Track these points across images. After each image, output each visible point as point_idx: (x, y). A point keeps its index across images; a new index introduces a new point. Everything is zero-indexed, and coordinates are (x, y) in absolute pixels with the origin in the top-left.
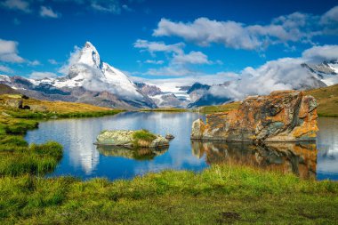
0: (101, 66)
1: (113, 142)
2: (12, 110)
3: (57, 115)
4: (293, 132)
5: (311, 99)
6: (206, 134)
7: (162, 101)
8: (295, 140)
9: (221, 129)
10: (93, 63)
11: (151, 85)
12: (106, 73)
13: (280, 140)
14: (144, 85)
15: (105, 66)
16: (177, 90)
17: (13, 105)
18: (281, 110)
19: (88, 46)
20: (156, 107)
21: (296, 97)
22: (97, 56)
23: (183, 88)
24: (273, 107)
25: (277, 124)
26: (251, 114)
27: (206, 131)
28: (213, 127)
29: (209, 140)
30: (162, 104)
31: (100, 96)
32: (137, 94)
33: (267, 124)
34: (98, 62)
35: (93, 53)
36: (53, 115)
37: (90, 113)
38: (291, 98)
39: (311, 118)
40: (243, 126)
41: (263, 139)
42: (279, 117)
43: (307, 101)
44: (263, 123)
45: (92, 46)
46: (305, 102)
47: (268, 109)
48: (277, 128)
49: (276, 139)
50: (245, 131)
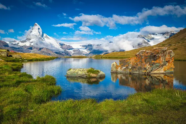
0: (43, 35)
1: (76, 75)
2: (3, 57)
3: (27, 60)
4: (163, 68)
5: (171, 52)
6: (119, 70)
7: (73, 52)
8: (164, 72)
9: (127, 67)
10: (39, 34)
11: (68, 44)
12: (45, 39)
14: (64, 45)
15: (45, 35)
16: (81, 47)
17: (3, 55)
18: (159, 57)
19: (36, 25)
20: (70, 56)
22: (41, 30)
23: (83, 46)
24: (155, 56)
25: (157, 64)
26: (143, 60)
27: (119, 68)
28: (123, 66)
29: (121, 73)
30: (73, 54)
31: (42, 50)
32: (61, 49)
33: (152, 65)
34: (41, 33)
35: (39, 29)
36: (25, 60)
37: (43, 59)
39: (171, 61)
40: (139, 66)
41: (150, 72)
42: (158, 61)
43: (170, 53)
44: (150, 64)
45: (38, 25)
46: (169, 53)
47: (153, 57)
48: (157, 66)
49: (156, 72)
50: (141, 68)
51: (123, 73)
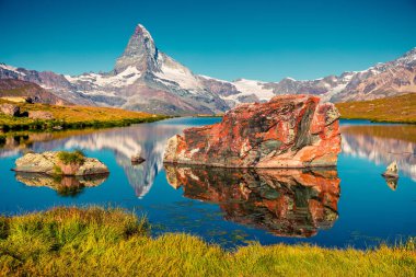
0: (156, 56)
2: (5, 117)
5: (329, 108)
6: (182, 156)
8: (301, 165)
9: (202, 150)
10: (146, 53)
11: (224, 81)
12: (163, 66)
13: (279, 165)
16: (259, 88)
17: (6, 111)
18: (275, 123)
21: (301, 104)
22: (151, 43)
23: (266, 86)
24: (264, 119)
25: (271, 142)
26: (237, 129)
27: (183, 152)
28: (191, 146)
29: (185, 165)
33: (256, 144)
35: (146, 40)
38: (293, 107)
39: (329, 134)
40: (225, 147)
41: (254, 164)
42: (273, 133)
43: (324, 110)
46: (321, 112)
47: (258, 122)
48: (272, 148)
49: (274, 163)
50: (229, 153)
51: (190, 166)
